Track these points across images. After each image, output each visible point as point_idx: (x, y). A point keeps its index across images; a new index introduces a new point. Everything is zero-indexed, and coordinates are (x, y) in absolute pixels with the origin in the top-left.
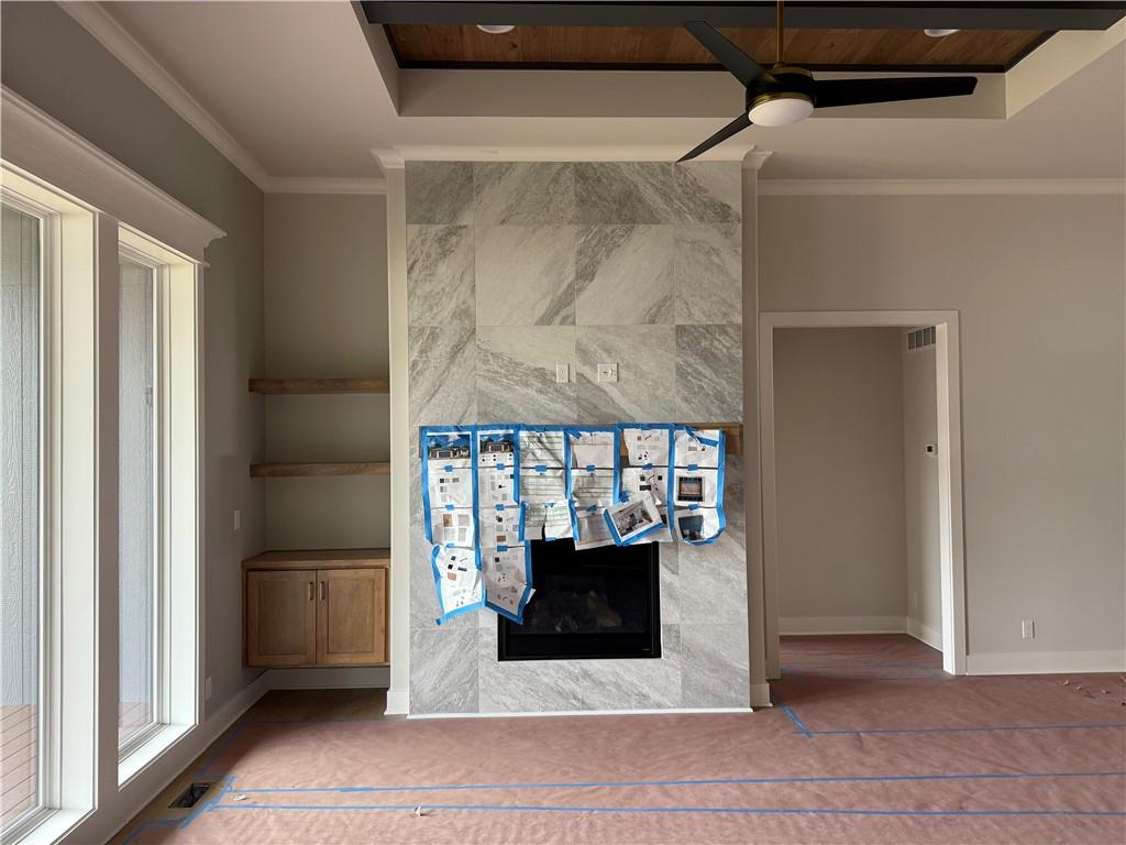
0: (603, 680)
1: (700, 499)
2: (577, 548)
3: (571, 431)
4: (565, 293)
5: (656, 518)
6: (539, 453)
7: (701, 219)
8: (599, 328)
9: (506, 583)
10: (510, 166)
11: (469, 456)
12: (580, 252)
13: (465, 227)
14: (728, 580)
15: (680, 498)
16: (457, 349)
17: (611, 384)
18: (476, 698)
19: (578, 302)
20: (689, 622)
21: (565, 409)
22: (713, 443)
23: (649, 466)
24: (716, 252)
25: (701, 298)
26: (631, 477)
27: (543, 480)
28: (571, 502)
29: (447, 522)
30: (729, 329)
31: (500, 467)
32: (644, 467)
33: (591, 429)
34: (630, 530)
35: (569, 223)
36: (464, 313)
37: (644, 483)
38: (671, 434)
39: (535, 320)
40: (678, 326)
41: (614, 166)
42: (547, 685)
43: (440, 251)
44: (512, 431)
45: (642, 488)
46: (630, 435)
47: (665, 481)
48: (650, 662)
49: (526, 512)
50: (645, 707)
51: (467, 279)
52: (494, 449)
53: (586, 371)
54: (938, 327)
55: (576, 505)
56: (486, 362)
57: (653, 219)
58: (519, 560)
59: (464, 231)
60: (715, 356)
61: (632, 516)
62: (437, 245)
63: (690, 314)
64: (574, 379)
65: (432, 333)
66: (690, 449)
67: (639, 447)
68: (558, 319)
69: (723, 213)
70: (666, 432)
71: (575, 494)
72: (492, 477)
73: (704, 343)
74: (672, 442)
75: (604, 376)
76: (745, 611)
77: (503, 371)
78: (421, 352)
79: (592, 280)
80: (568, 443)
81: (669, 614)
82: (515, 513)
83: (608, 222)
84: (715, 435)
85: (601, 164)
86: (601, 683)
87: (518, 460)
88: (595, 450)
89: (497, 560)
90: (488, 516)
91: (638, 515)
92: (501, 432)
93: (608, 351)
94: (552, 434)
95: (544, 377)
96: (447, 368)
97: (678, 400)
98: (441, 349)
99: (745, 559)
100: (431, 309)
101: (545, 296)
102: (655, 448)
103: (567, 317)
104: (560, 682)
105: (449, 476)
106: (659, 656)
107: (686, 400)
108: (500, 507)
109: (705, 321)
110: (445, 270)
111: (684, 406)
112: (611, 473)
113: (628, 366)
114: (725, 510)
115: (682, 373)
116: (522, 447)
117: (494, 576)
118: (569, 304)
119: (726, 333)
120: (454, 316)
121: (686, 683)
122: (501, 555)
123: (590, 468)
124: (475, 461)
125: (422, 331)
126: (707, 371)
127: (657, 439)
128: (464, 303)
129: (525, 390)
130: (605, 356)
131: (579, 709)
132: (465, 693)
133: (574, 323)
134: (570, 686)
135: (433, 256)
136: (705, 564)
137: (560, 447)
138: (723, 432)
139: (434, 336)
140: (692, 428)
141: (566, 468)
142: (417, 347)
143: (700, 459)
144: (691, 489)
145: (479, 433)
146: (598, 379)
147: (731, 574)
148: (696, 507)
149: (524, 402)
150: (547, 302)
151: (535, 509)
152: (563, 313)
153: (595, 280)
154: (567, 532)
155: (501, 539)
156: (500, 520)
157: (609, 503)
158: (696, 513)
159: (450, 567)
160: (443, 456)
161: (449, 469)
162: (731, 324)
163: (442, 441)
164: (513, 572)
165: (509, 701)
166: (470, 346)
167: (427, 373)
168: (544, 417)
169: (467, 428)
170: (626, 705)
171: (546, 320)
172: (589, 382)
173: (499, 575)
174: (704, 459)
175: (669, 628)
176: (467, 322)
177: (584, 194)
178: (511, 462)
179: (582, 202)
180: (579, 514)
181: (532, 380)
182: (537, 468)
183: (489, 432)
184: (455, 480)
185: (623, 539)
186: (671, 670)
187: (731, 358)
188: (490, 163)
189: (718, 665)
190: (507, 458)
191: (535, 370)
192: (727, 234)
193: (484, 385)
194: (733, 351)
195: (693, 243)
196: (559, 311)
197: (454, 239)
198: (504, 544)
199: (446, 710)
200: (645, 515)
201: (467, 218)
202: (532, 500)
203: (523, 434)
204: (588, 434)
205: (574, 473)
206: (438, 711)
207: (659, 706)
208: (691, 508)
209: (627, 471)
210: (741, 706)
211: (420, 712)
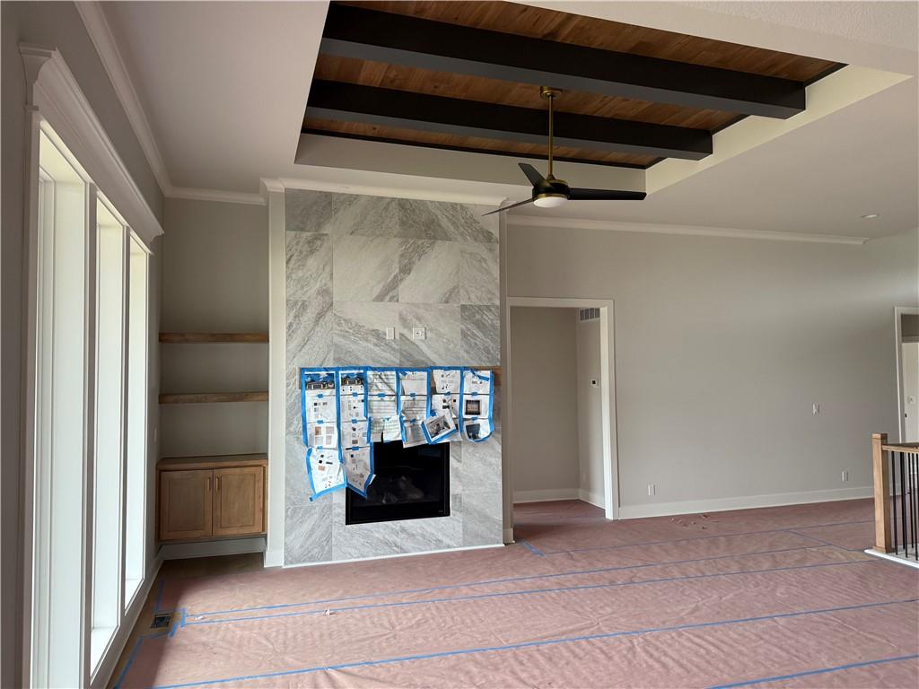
0: (414, 532)
1: (479, 413)
2: (405, 446)
3: (401, 371)
4: (392, 281)
5: (452, 427)
6: (380, 385)
7: (476, 239)
8: (413, 304)
9: (358, 472)
10: (357, 197)
11: (334, 388)
12: (402, 256)
13: (327, 235)
14: (491, 465)
15: (467, 413)
16: (320, 316)
17: (422, 341)
18: (330, 551)
19: (401, 287)
20: (467, 492)
21: (392, 357)
22: (487, 379)
23: (449, 394)
24: (485, 261)
25: (476, 288)
26: (438, 400)
27: (382, 403)
28: (401, 417)
29: (317, 432)
30: (492, 309)
31: (355, 395)
32: (445, 394)
33: (412, 370)
34: (437, 434)
35: (395, 236)
36: (325, 292)
37: (445, 404)
38: (462, 373)
39: (374, 297)
40: (462, 305)
41: (423, 203)
42: (378, 539)
43: (309, 249)
44: (362, 371)
45: (444, 407)
46: (437, 374)
47: (458, 403)
48: (443, 519)
49: (371, 424)
50: (440, 548)
51: (328, 269)
52: (351, 383)
53: (405, 332)
54: (601, 309)
55: (404, 419)
56: (339, 325)
57: (447, 237)
58: (366, 456)
59: (325, 238)
60: (484, 325)
61: (438, 425)
62: (306, 245)
63: (469, 298)
64: (398, 337)
65: (303, 304)
66: (473, 382)
67: (443, 381)
68: (388, 298)
69: (488, 237)
70: (459, 372)
71: (403, 412)
72: (349, 402)
73: (478, 316)
74: (462, 378)
75: (416, 335)
76: (500, 483)
77: (351, 331)
78: (296, 317)
79: (409, 274)
80: (398, 379)
81: (455, 487)
82: (363, 426)
83: (419, 238)
84: (487, 374)
85: (415, 201)
86: (413, 535)
87: (367, 390)
88: (415, 383)
89: (352, 456)
90: (346, 427)
91: (441, 425)
92: (355, 372)
93: (419, 319)
94: (388, 373)
95: (379, 336)
96: (313, 329)
97: (462, 352)
98: (310, 315)
99: (500, 451)
100: (302, 288)
101: (380, 282)
102: (452, 382)
103: (394, 297)
104: (386, 536)
105: (321, 401)
106: (449, 515)
107: (467, 352)
108: (354, 421)
109: (478, 303)
110: (312, 262)
111: (465, 355)
112: (425, 398)
113: (431, 330)
114: (493, 420)
115: (464, 335)
116: (369, 381)
117: (350, 466)
118: (395, 288)
119: (490, 310)
120: (318, 293)
121: (465, 531)
122: (354, 453)
123: (413, 395)
124: (338, 391)
125: (296, 303)
126: (479, 334)
127: (453, 376)
128: (325, 284)
129: (365, 344)
130: (417, 323)
131: (398, 553)
132: (323, 547)
133: (397, 301)
134: (393, 538)
135: (304, 253)
136: (477, 455)
137: (393, 382)
138: (493, 372)
139: (304, 306)
140: (474, 370)
141: (397, 395)
142: (292, 314)
143: (479, 389)
144: (473, 407)
145: (340, 372)
146: (413, 337)
147: (493, 460)
148: (475, 419)
149: (365, 352)
150: (381, 286)
151: (377, 422)
152: (391, 294)
153: (411, 274)
154: (398, 436)
155: (355, 442)
156: (354, 429)
157: (423, 417)
158: (476, 422)
159: (321, 462)
160: (315, 388)
161: (320, 396)
162: (493, 305)
163: (315, 378)
164: (362, 464)
165: (352, 551)
166: (329, 314)
167: (299, 331)
168: (379, 362)
169: (332, 369)
170: (428, 548)
171: (380, 298)
172: (407, 338)
173: (354, 466)
175: (455, 496)
176: (327, 298)
177: (405, 219)
178: (362, 392)
179: (403, 223)
180: (406, 425)
181: (370, 338)
182: (379, 395)
183: (347, 372)
184: (324, 404)
185: (433, 440)
186: (456, 523)
187: (493, 326)
188: (343, 194)
189: (485, 518)
190: (359, 389)
191: (373, 330)
192: (491, 250)
193: (337, 339)
194: (495, 322)
195: (471, 254)
196: (388, 292)
197: (319, 243)
198: (357, 445)
199: (311, 560)
200: (446, 424)
201: (327, 229)
202: (375, 416)
203: (370, 373)
204: (411, 373)
205: (403, 398)
206: (304, 561)
207: (449, 547)
208: (474, 419)
209: (435, 397)
210: (498, 543)
211: (291, 563)
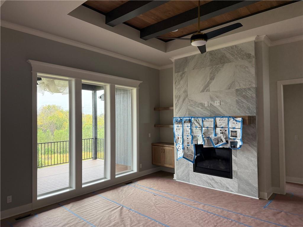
0: (217, 182)
1: (236, 137)
2: (204, 147)
3: (204, 118)
4: (207, 84)
5: (224, 141)
6: (196, 123)
7: (243, 59)
8: (216, 92)
9: (189, 153)
10: (195, 55)
11: (181, 124)
12: (211, 73)
13: (186, 72)
15: (231, 136)
16: (184, 100)
17: (219, 106)
18: (189, 179)
19: (210, 86)
20: (240, 171)
21: (207, 113)
22: (239, 122)
24: (247, 67)
25: (243, 81)
26: (218, 130)
28: (202, 136)
29: (178, 138)
30: (251, 89)
31: (188, 127)
32: (221, 128)
34: (217, 144)
35: (208, 66)
36: (185, 91)
37: (221, 132)
39: (201, 91)
40: (236, 89)
42: (204, 180)
43: (181, 78)
44: (190, 118)
46: (218, 119)
47: (227, 131)
48: (229, 179)
49: (193, 137)
50: (228, 191)
51: (186, 83)
52: (187, 123)
53: (212, 103)
56: (190, 102)
57: (229, 61)
60: (247, 97)
61: (218, 140)
63: (240, 86)
64: (209, 105)
66: (233, 123)
67: (220, 122)
68: (206, 90)
69: (249, 56)
70: (227, 118)
71: (203, 134)
72: (186, 129)
73: (244, 93)
74: (228, 121)
75: (217, 104)
77: (193, 104)
78: (177, 101)
79: (213, 80)
80: (203, 121)
81: (234, 168)
82: (190, 137)
83: (217, 64)
84: (240, 119)
85: (216, 50)
87: (191, 125)
88: (209, 123)
92: (188, 118)
93: (217, 97)
94: (199, 119)
95: (202, 105)
96: (182, 104)
97: (237, 110)
98: (181, 100)
100: (179, 91)
101: (203, 85)
102: (224, 123)
103: (208, 90)
104: (207, 180)
106: (232, 179)
107: (239, 109)
108: (188, 136)
109: (244, 87)
110: (182, 82)
112: (213, 129)
113: (223, 101)
115: (237, 102)
116: (192, 122)
117: (186, 151)
118: (208, 87)
120: (184, 92)
121: (239, 187)
122: (188, 147)
123: (207, 127)
124: (183, 125)
125: (177, 96)
126: (245, 101)
127: (225, 120)
128: (186, 89)
129: (197, 108)
130: (217, 99)
131: (211, 187)
132: (187, 178)
134: (209, 181)
137: (201, 122)
138: (242, 119)
139: (180, 97)
140: (234, 117)
141: (202, 127)
144: (234, 134)
145: (184, 119)
146: (215, 105)
149: (198, 111)
151: (195, 137)
154: (202, 143)
155: (188, 143)
156: (188, 139)
157: (212, 136)
158: (236, 140)
159: (178, 148)
160: (177, 124)
161: (178, 127)
162: (252, 87)
163: (177, 120)
164: (191, 151)
166: (187, 99)
167: (178, 105)
168: (202, 115)
169: (182, 118)
170: (223, 189)
171: (203, 91)
172: (213, 105)
174: (237, 126)
175: (235, 171)
176: (186, 93)
177: (212, 59)
180: (205, 139)
181: (200, 106)
182: (195, 127)
183: (186, 119)
184: (179, 129)
185: (216, 146)
186: (235, 183)
187: (252, 97)
188: (191, 56)
190: (189, 125)
191: (200, 103)
192: (250, 62)
193: (190, 108)
194: (253, 95)
195: (240, 66)
196: (206, 88)
197: (183, 75)
199: (183, 181)
200: (221, 140)
201: (186, 70)
203: (193, 119)
204: (207, 119)
205: (204, 129)
206: (182, 180)
207: (232, 191)
208: (234, 139)
209: (217, 128)
